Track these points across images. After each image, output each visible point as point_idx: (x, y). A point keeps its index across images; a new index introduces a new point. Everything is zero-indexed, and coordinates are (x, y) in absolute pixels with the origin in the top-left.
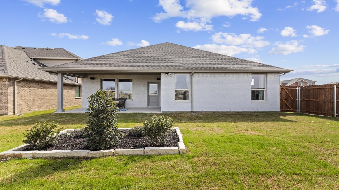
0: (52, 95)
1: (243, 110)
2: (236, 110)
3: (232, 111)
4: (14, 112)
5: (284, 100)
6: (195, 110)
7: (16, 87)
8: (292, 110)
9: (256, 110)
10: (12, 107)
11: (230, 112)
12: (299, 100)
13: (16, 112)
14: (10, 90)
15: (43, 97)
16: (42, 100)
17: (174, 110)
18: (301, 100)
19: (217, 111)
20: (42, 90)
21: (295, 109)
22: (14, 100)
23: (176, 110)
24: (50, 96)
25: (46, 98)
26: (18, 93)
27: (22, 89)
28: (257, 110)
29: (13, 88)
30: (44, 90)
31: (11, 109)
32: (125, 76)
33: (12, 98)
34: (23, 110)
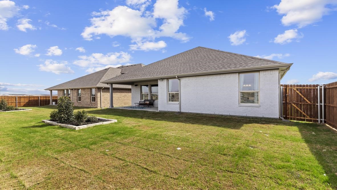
0: (124, 97)
1: (229, 114)
2: (220, 114)
3: (217, 114)
4: (101, 107)
5: (293, 105)
6: (183, 111)
7: (101, 92)
8: (308, 118)
9: (244, 115)
10: (100, 104)
11: (214, 115)
12: (321, 106)
13: (102, 107)
14: (99, 94)
15: (118, 98)
16: (117, 100)
17: (167, 110)
18: (325, 106)
19: (202, 113)
20: (118, 93)
21: (314, 117)
22: (101, 100)
23: (168, 110)
24: (123, 97)
25: (120, 99)
26: (103, 96)
27: (105, 93)
28: (246, 115)
29: (100, 93)
30: (119, 94)
31: (99, 105)
32: (154, 82)
33: (100, 99)
34: (106, 106)
